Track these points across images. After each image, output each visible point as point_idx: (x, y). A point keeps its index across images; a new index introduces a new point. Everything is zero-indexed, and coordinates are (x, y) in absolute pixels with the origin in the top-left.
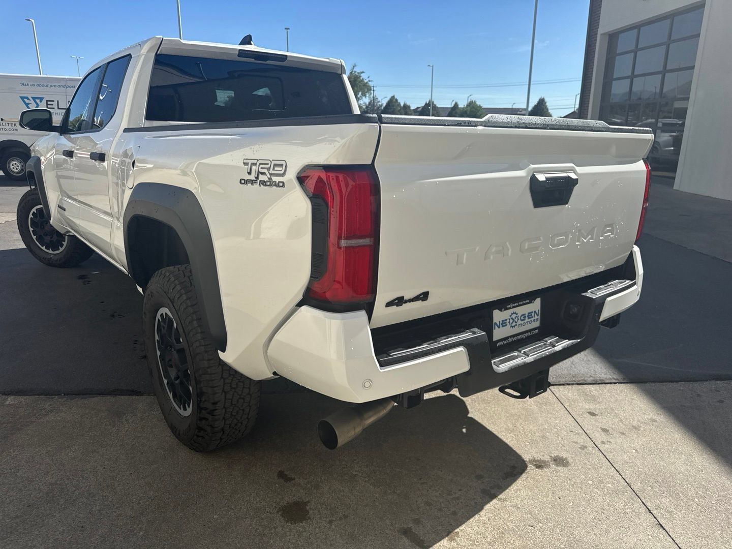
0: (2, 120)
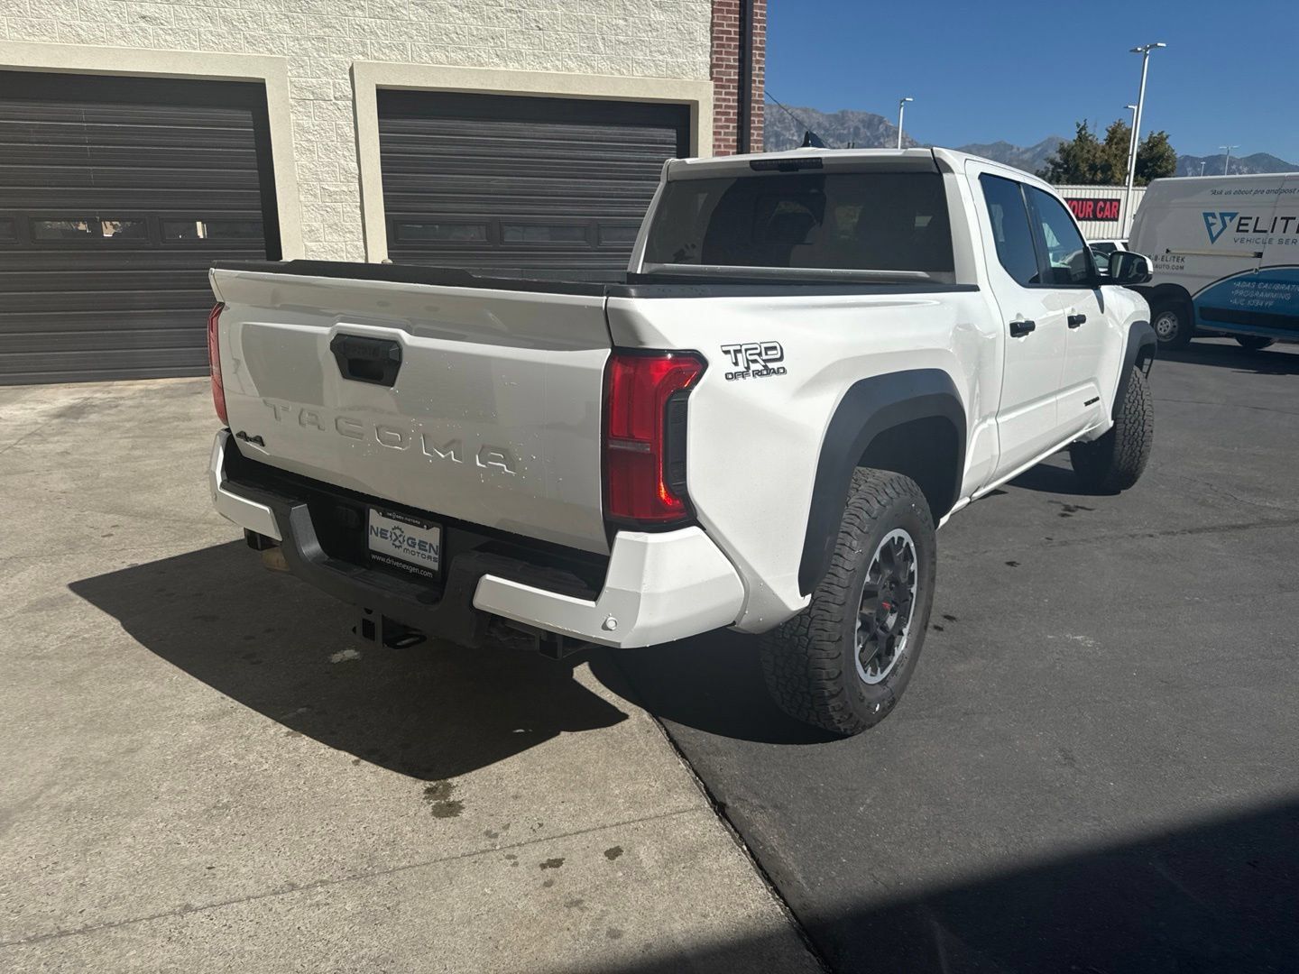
0: (1168, 251)
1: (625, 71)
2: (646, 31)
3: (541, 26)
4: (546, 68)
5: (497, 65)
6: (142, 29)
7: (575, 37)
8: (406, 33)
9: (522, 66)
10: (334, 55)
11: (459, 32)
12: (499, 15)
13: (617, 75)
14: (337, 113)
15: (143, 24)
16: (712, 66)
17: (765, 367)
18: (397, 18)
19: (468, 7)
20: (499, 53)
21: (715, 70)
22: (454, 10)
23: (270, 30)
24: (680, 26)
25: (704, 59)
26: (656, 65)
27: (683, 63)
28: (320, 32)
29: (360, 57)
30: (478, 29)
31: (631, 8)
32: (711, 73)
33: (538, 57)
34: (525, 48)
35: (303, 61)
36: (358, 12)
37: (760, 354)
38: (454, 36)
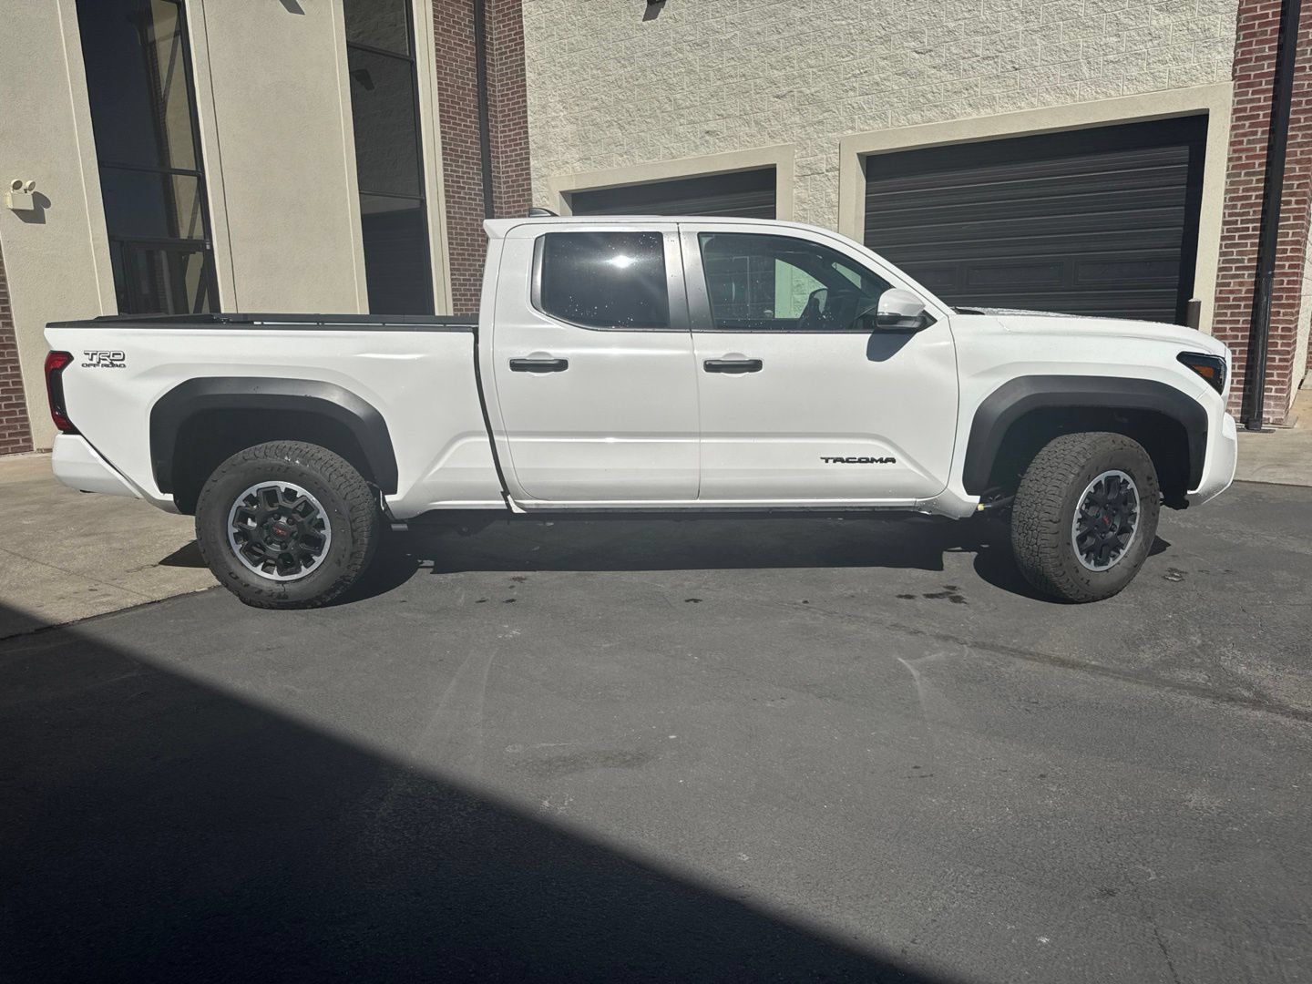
1: (1113, 93)
2: (1144, 42)
3: (1017, 66)
4: (1020, 108)
5: (970, 114)
6: (707, 141)
7: (1055, 68)
8: (888, 102)
9: (994, 110)
10: (830, 135)
11: (935, 90)
12: (974, 66)
13: (1102, 98)
14: (827, 183)
15: (707, 138)
16: (1236, 63)
17: (111, 363)
18: (882, 91)
19: (945, 65)
20: (971, 102)
21: (1238, 68)
22: (933, 71)
23: (785, 124)
24: (1192, 25)
25: (1224, 56)
26: (1155, 78)
27: (1193, 68)
28: (821, 117)
29: (850, 131)
30: (952, 84)
31: (1126, 21)
32: (1234, 71)
33: (1012, 98)
34: (997, 93)
35: (806, 144)
36: (851, 93)
37: (109, 357)
38: (929, 96)
